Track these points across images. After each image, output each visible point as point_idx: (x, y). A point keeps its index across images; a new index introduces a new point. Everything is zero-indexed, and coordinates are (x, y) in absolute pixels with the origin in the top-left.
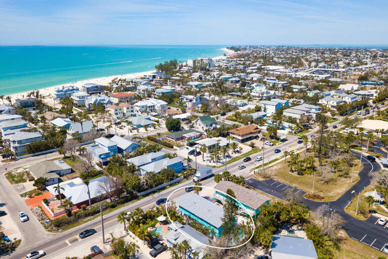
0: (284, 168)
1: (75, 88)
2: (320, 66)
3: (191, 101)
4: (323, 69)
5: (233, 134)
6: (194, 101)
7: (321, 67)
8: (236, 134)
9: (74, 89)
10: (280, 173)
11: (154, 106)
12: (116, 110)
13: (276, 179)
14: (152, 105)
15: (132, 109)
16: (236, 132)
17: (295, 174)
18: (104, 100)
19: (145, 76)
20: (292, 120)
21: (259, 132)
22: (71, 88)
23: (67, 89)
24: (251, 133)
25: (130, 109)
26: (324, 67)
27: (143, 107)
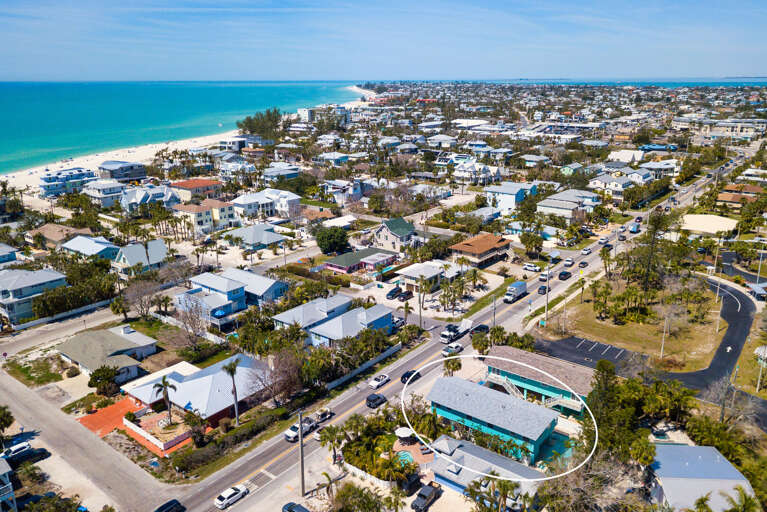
0: (584, 313)
1: (84, 171)
2: (552, 117)
3: (344, 190)
4: (559, 124)
5: (461, 252)
6: (351, 191)
7: (553, 121)
8: (467, 253)
9: (83, 174)
10: (581, 324)
11: (271, 204)
12: (200, 215)
13: (579, 334)
14: (269, 201)
15: (230, 213)
16: (467, 248)
17: (609, 323)
18: (163, 195)
19: (222, 143)
20: (557, 222)
21: (507, 247)
22: (76, 172)
23: (67, 173)
24: (494, 249)
25: (227, 212)
26: (560, 120)
27: (250, 206)
